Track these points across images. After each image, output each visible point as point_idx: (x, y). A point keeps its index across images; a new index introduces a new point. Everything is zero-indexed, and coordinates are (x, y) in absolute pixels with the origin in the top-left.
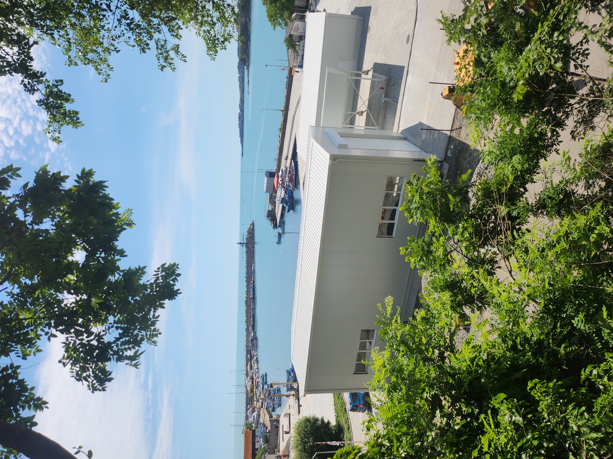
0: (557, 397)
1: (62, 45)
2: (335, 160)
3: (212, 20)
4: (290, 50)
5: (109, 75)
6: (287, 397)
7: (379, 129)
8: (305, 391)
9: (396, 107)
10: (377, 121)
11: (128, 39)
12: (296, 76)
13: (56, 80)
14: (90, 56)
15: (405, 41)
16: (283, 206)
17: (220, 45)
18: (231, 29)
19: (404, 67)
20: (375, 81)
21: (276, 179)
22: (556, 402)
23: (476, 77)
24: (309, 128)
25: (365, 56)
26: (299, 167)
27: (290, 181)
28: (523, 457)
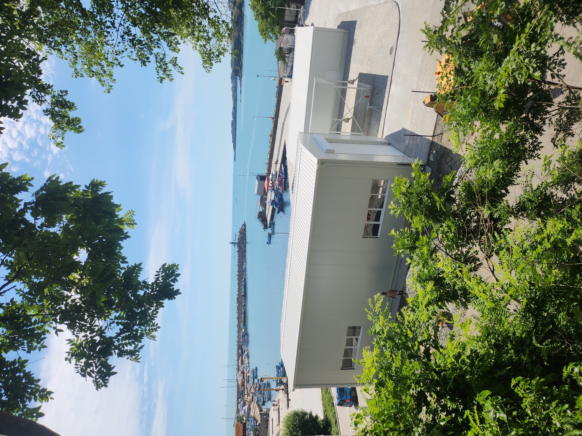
0: (540, 394)
1: (69, 59)
2: (322, 164)
3: (207, 35)
4: (280, 62)
5: (111, 86)
6: (276, 391)
7: (365, 135)
8: (294, 386)
9: (381, 114)
10: (362, 127)
11: (130, 53)
12: (285, 86)
14: (95, 68)
15: (388, 52)
16: (273, 208)
17: (215, 59)
18: (225, 43)
19: (387, 77)
20: (361, 90)
21: (266, 182)
22: (539, 399)
23: (456, 86)
24: (297, 135)
25: (351, 67)
26: (289, 171)
27: (280, 184)
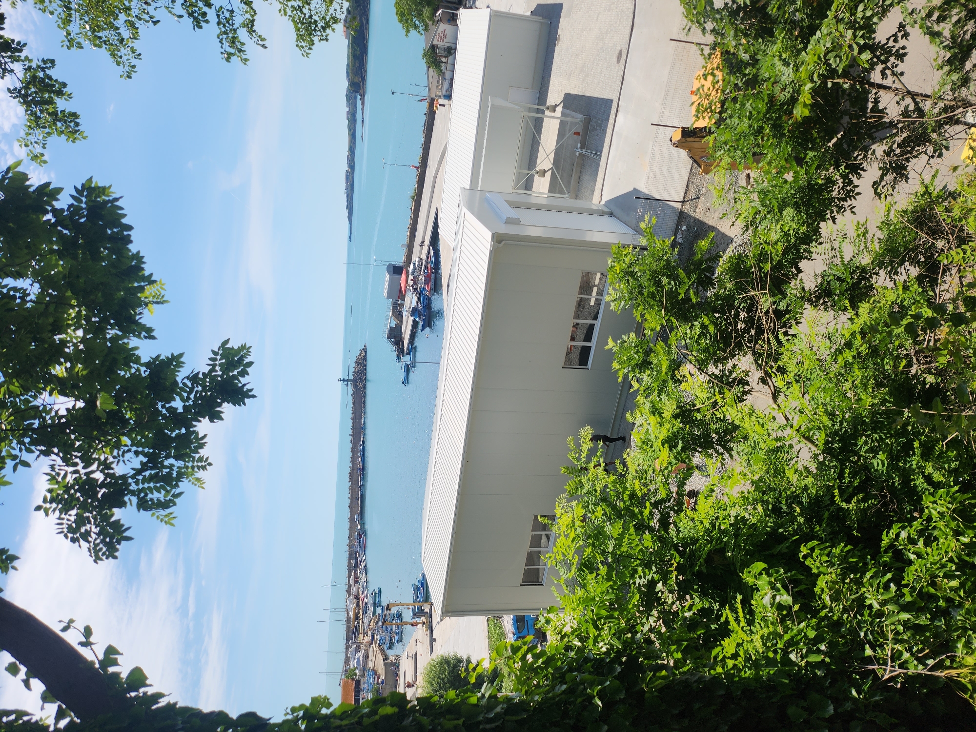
0: (845, 569)
2: (499, 242)
4: (431, 70)
5: (134, 67)
6: (413, 625)
7: (570, 198)
8: (442, 612)
9: (598, 164)
10: (568, 185)
11: (170, 3)
12: (440, 112)
13: (43, 60)
15: (615, 59)
16: (415, 320)
19: (612, 101)
20: (566, 122)
21: (403, 276)
22: (843, 576)
24: (459, 191)
25: (551, 82)
26: (442, 259)
27: (427, 281)
28: (793, 657)
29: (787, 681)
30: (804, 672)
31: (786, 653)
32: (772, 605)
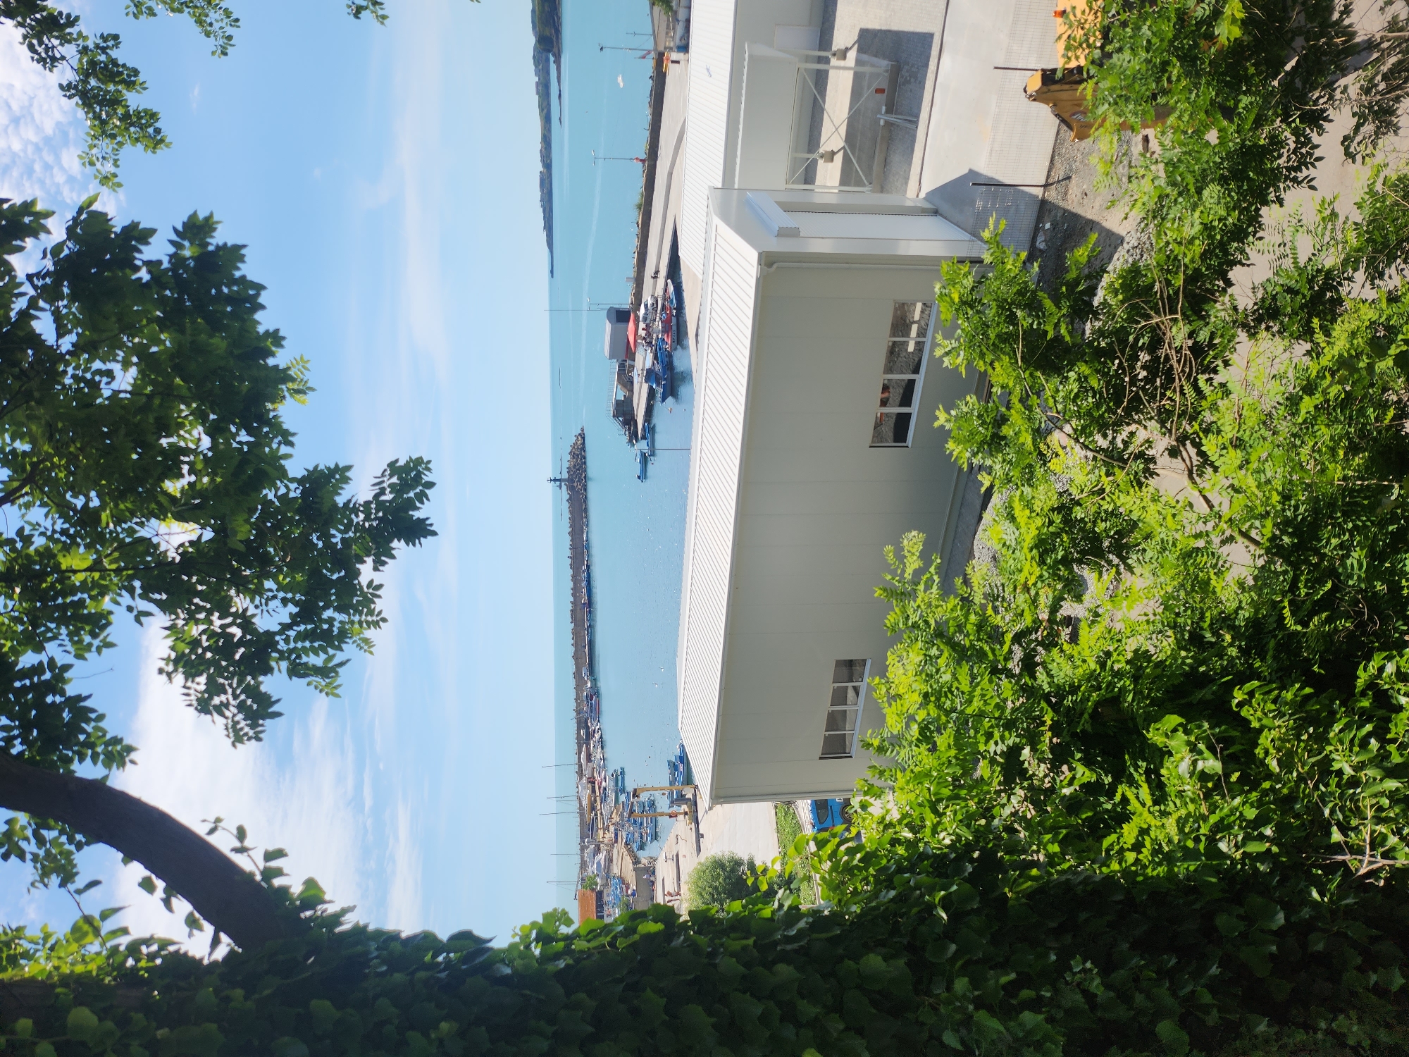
0: (1300, 720)
2: (770, 265)
4: (656, 9)
5: (230, 38)
6: (671, 817)
7: (873, 191)
8: (711, 798)
9: (914, 137)
10: (868, 172)
12: (673, 72)
13: (102, 36)
16: (651, 388)
20: (864, 74)
21: (631, 325)
22: (1299, 730)
24: (707, 192)
25: (838, 14)
26: (686, 295)
27: (667, 329)
28: (1223, 846)
29: (1214, 880)
30: (1239, 866)
31: (1212, 840)
32: (1192, 774)
